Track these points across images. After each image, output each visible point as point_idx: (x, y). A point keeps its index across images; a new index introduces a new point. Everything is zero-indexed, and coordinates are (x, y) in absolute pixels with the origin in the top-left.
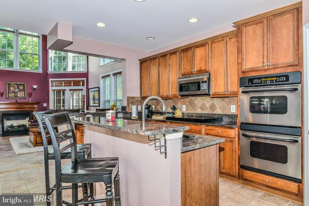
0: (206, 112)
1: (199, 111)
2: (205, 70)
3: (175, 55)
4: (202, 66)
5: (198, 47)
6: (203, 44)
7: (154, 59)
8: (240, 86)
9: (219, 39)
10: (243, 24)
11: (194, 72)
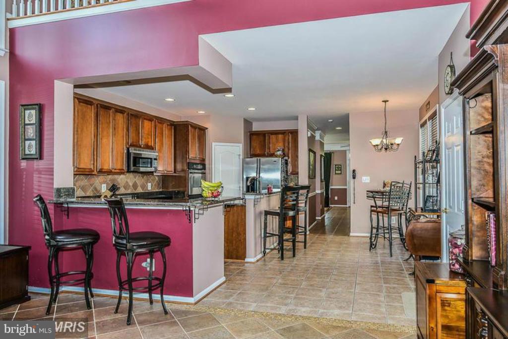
2: (151, 146)
3: (121, 115)
4: (148, 141)
5: (147, 120)
6: (150, 118)
7: (87, 104)
8: (188, 168)
9: (161, 121)
10: (190, 125)
11: (142, 146)
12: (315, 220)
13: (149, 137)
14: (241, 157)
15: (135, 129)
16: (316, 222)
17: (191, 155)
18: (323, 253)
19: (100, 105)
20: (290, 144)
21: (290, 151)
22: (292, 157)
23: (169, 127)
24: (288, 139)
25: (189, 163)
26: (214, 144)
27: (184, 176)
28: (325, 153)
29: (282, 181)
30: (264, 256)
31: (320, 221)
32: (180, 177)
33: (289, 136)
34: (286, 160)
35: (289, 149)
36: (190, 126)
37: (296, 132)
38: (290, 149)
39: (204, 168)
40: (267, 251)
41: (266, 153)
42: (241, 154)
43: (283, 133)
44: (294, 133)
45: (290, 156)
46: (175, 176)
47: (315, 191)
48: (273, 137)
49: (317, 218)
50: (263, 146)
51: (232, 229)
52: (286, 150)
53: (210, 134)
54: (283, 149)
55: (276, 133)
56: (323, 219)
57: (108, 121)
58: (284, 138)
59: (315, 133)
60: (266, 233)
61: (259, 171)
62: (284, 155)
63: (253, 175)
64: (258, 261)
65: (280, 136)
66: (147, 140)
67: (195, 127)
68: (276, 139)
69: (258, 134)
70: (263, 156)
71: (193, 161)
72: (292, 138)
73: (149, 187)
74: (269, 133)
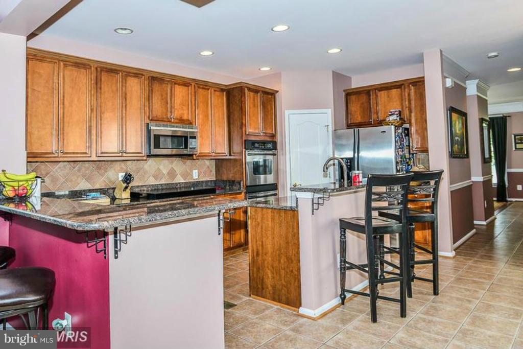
0: (163, 182)
1: (152, 181)
2: (189, 120)
3: (136, 80)
4: (183, 114)
5: (179, 84)
6: (186, 83)
7: (78, 67)
8: (245, 149)
9: (204, 86)
10: (247, 87)
11: (173, 120)
12: (472, 226)
13: (185, 108)
14: (331, 129)
15: (160, 97)
16: (474, 231)
17: (249, 130)
18: (477, 313)
19: (100, 67)
20: (413, 102)
21: (413, 114)
22: (416, 123)
23: (218, 93)
24: (409, 95)
25: (245, 141)
26: (287, 112)
27: (240, 160)
28: (490, 118)
29: (397, 163)
30: (343, 303)
31: (485, 227)
32: (235, 160)
33: (410, 90)
34: (407, 129)
35: (410, 112)
36: (246, 89)
37: (420, 81)
38: (413, 110)
39: (275, 148)
40: (348, 295)
41: (372, 120)
42: (330, 125)
43: (399, 85)
44: (419, 83)
45: (413, 121)
46: (230, 159)
47: (470, 179)
48: (383, 95)
49: (475, 222)
50: (367, 109)
51: (280, 249)
52: (407, 112)
53: (283, 99)
54: (400, 112)
55: (386, 87)
56: (491, 225)
57: (115, 89)
58: (402, 94)
59: (465, 84)
60: (345, 262)
61: (357, 148)
62: (403, 121)
63: (349, 154)
64: (324, 315)
65: (395, 92)
66: (181, 112)
67: (255, 90)
68: (388, 97)
69: (358, 92)
70: (367, 124)
71: (253, 138)
72: (415, 92)
73: (195, 176)
74: (375, 89)
